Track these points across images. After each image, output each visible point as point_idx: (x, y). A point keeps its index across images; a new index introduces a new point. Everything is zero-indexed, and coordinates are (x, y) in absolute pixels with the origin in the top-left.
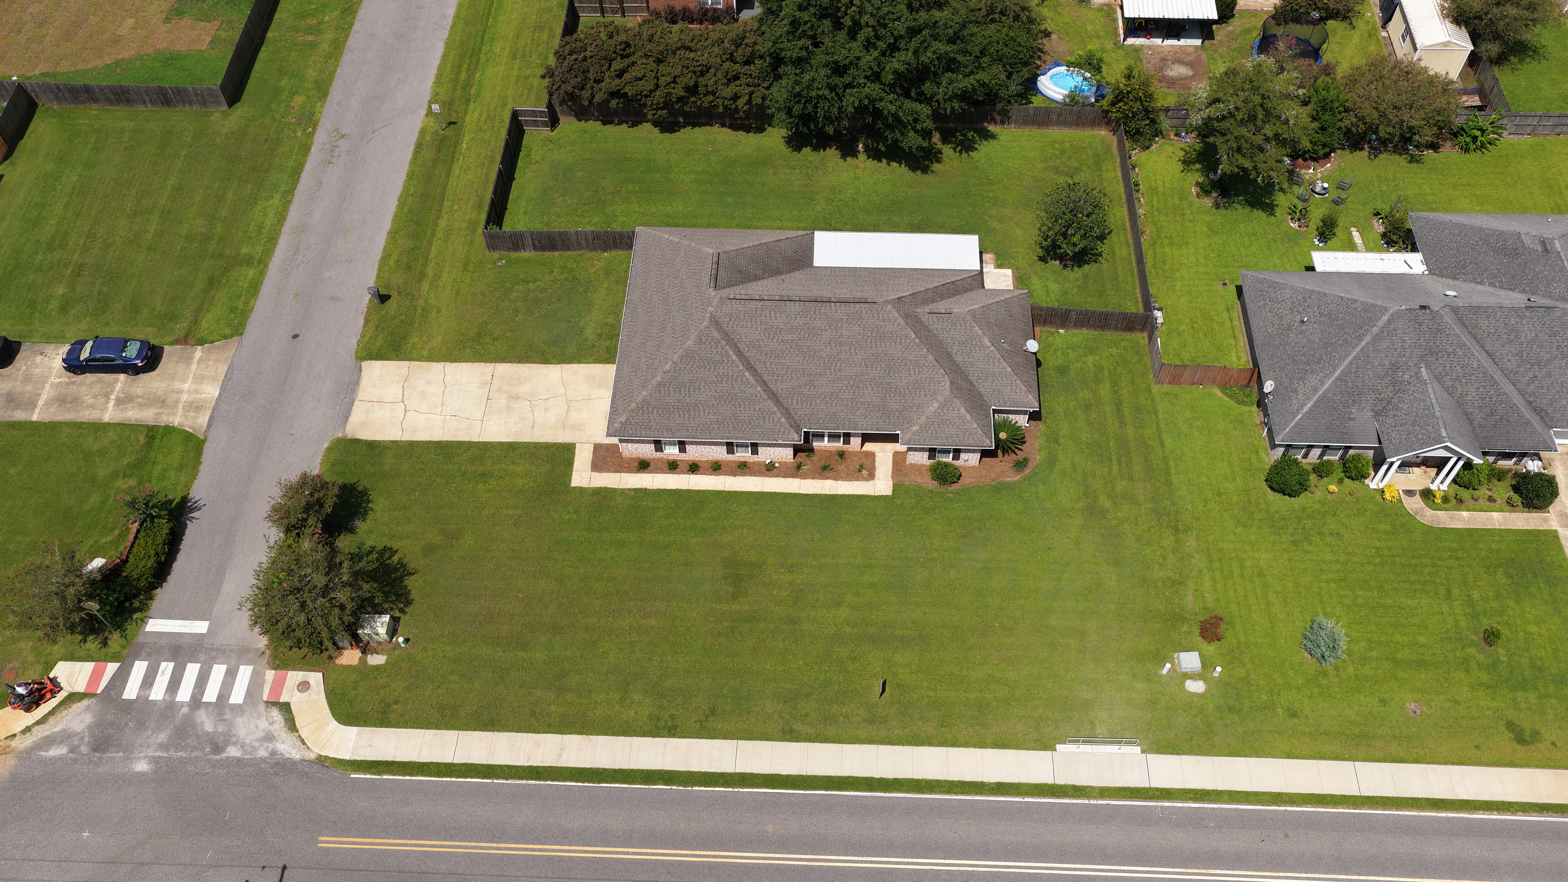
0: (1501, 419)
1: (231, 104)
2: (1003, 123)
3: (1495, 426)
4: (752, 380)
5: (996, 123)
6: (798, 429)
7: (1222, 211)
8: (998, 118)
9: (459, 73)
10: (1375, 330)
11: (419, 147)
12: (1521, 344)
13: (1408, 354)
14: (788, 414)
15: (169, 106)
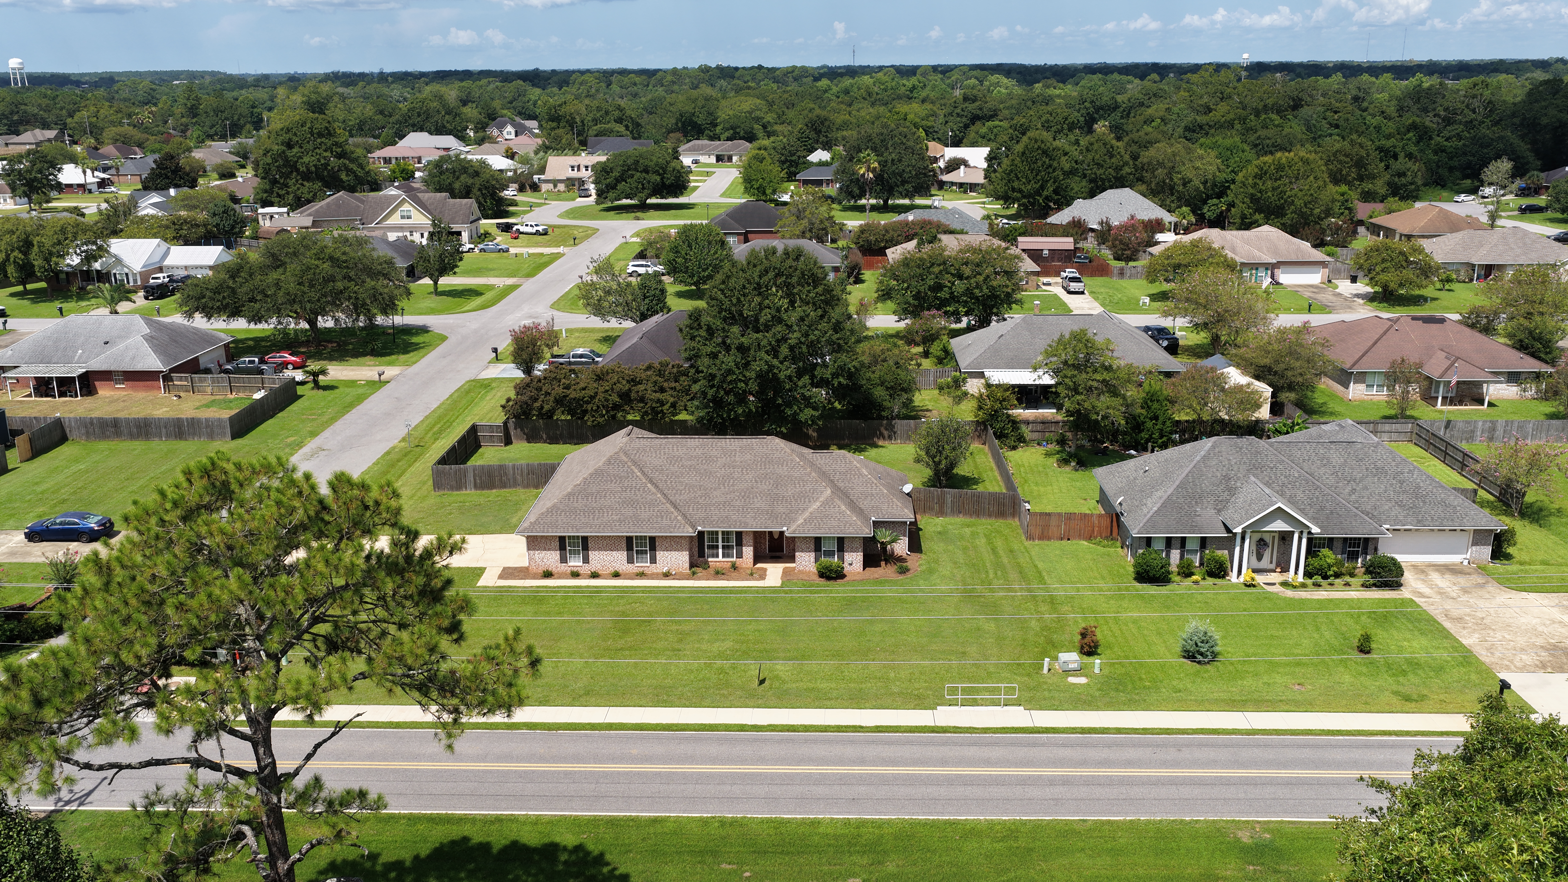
0: (1332, 513)
1: (234, 437)
2: (890, 438)
3: (1328, 518)
4: (654, 490)
5: (884, 438)
6: (694, 527)
7: (1080, 472)
8: (886, 433)
9: (434, 425)
10: (1203, 453)
11: (388, 453)
12: (1334, 467)
13: (1235, 469)
14: (684, 516)
15: (181, 439)
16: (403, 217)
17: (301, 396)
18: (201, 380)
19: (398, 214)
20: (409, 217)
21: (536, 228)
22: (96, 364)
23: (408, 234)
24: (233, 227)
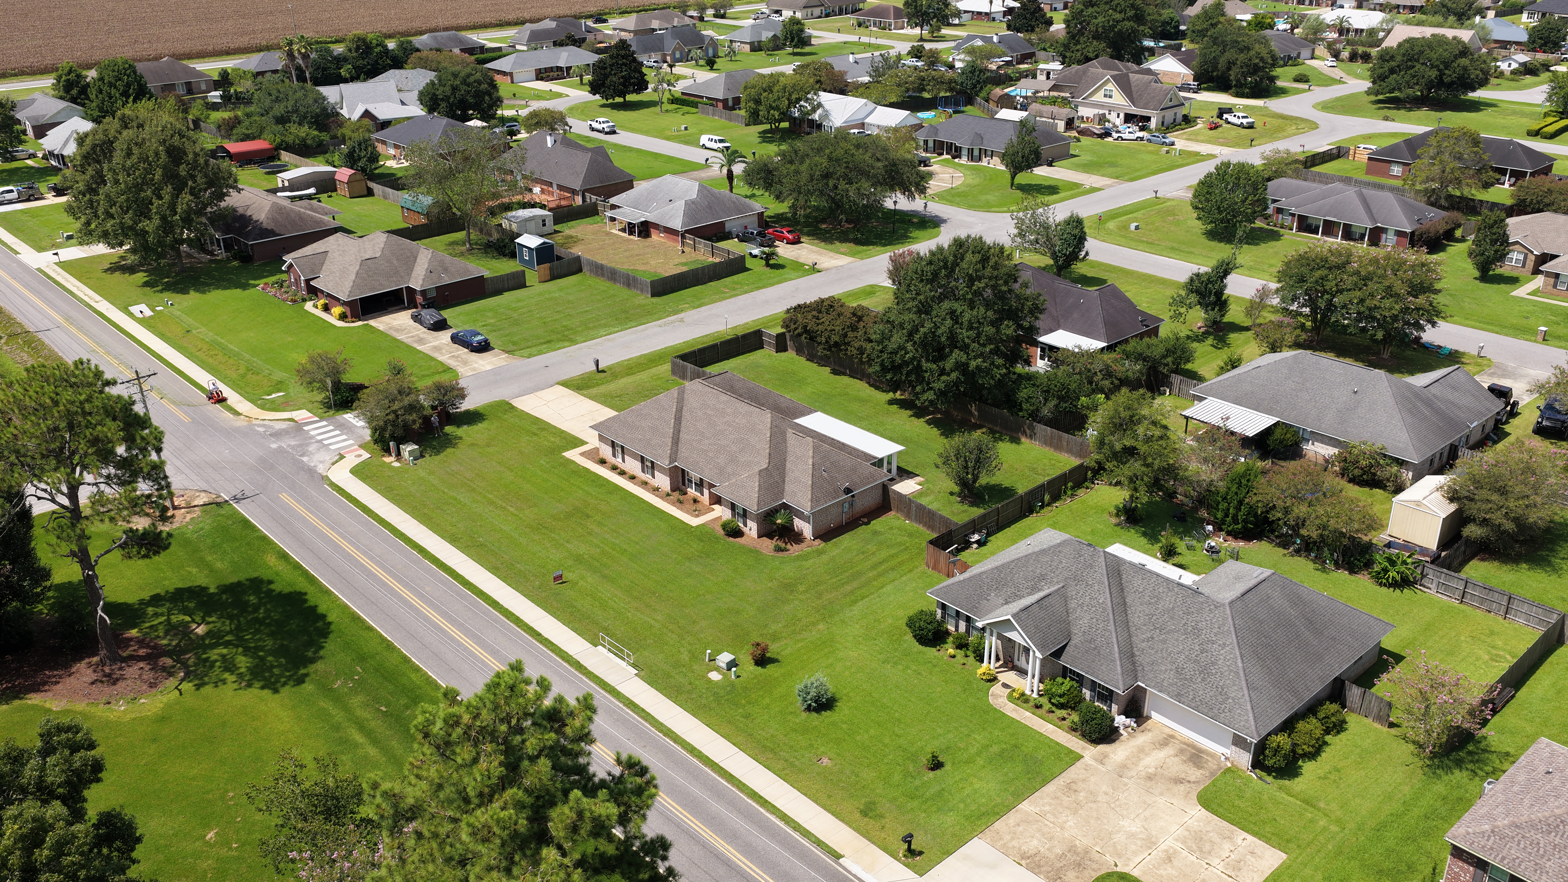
1: (653, 296)
4: (672, 425)
6: (672, 461)
14: (676, 451)
16: (1105, 96)
17: (749, 270)
18: (700, 243)
19: (1102, 92)
20: (1111, 97)
21: (1242, 120)
22: (651, 217)
23: (1107, 112)
24: (975, 86)
